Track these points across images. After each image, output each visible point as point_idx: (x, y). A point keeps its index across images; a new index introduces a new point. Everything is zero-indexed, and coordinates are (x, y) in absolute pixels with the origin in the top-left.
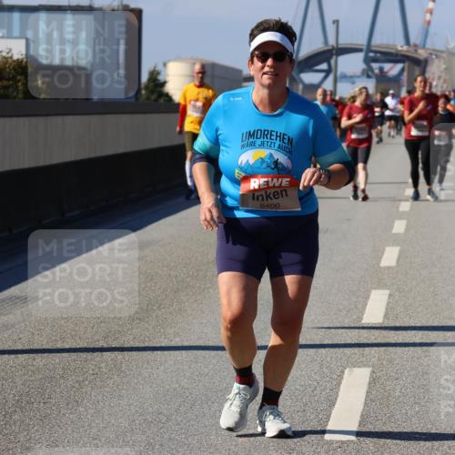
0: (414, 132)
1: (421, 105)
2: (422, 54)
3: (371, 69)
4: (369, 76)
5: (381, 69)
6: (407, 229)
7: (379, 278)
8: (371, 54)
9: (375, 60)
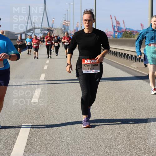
0: (48, 44)
1: (49, 38)
2: (52, 29)
3: (42, 32)
4: (41, 33)
5: (44, 32)
6: (49, 62)
7: (43, 71)
8: (42, 29)
9: (43, 30)
